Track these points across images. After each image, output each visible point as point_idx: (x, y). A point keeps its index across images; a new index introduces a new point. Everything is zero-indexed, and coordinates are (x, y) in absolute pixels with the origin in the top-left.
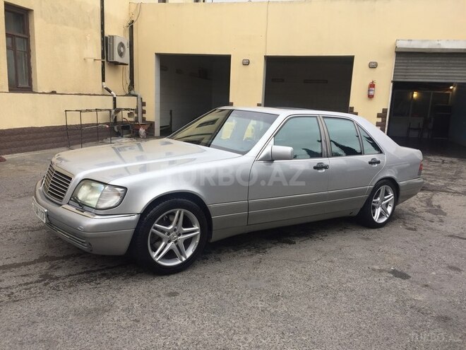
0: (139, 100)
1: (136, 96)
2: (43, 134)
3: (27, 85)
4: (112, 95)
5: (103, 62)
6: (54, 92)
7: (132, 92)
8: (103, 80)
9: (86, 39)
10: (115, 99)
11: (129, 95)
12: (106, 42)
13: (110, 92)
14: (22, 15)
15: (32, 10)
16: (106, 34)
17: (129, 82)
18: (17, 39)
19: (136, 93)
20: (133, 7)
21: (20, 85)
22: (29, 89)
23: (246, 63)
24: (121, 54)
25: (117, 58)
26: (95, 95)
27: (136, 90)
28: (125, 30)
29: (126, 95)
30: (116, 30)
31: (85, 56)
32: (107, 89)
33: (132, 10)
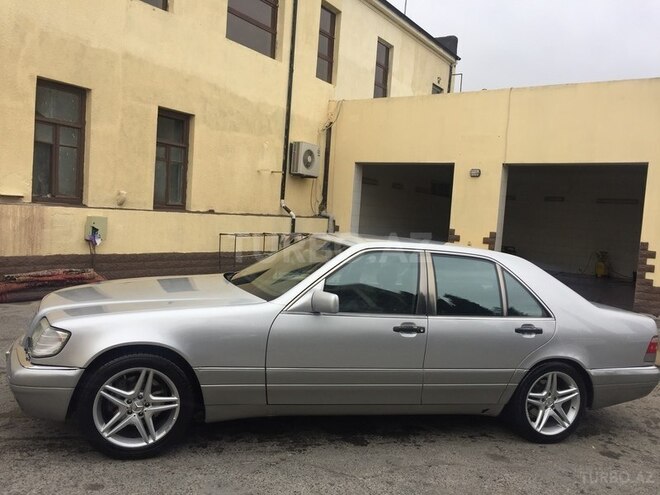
0: (331, 223)
1: (327, 217)
2: (188, 262)
3: (179, 203)
4: (291, 216)
5: (284, 175)
6: (211, 212)
7: (323, 213)
8: (283, 197)
9: (263, 147)
10: (293, 221)
11: (320, 216)
12: (290, 150)
13: (289, 211)
14: (183, 122)
15: (193, 115)
16: (292, 139)
17: (320, 199)
18: (173, 148)
19: (328, 214)
20: (333, 105)
21: (170, 202)
22: (181, 207)
23: (476, 174)
24: (308, 165)
25: (302, 170)
26: (268, 215)
27: (330, 210)
28: (319, 135)
29: (315, 217)
30: (306, 135)
31: (259, 168)
32: (286, 208)
33: (332, 110)
